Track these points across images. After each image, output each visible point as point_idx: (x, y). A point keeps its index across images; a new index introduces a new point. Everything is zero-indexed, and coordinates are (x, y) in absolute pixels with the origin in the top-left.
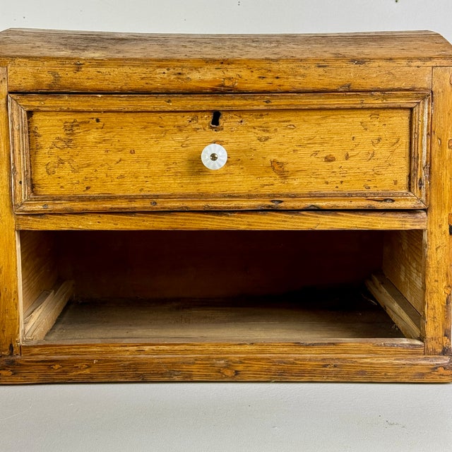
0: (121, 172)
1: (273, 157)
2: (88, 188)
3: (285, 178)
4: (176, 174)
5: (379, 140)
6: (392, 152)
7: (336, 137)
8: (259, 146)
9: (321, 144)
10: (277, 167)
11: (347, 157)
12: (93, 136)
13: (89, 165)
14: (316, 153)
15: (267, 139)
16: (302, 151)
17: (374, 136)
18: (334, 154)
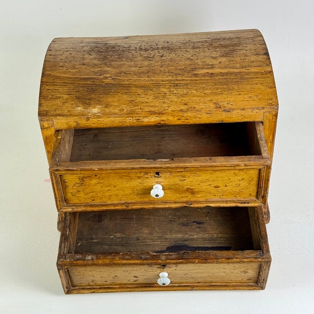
0: (109, 194)
1: (187, 187)
2: (93, 200)
3: (194, 194)
4: (138, 194)
5: (243, 179)
6: (249, 184)
7: (220, 179)
8: (181, 183)
9: (213, 181)
10: (189, 190)
11: (226, 186)
12: (94, 181)
13: (93, 192)
14: (210, 185)
15: (184, 180)
16: (202, 184)
17: (240, 178)
18: (219, 185)
